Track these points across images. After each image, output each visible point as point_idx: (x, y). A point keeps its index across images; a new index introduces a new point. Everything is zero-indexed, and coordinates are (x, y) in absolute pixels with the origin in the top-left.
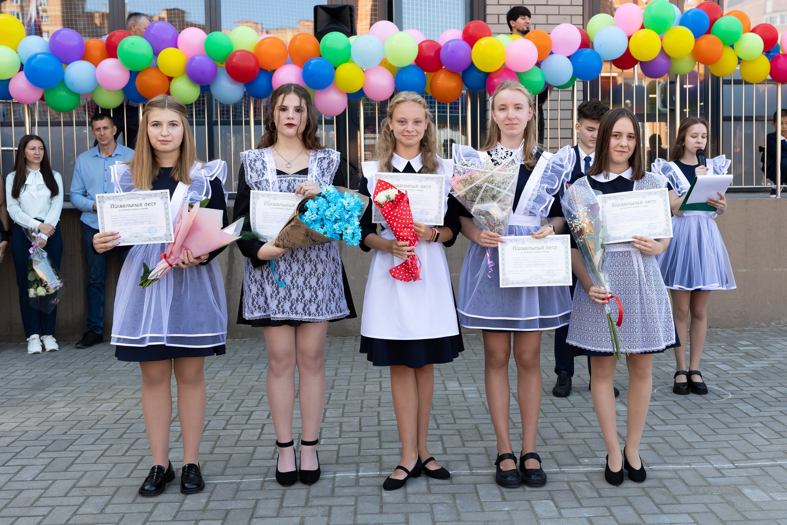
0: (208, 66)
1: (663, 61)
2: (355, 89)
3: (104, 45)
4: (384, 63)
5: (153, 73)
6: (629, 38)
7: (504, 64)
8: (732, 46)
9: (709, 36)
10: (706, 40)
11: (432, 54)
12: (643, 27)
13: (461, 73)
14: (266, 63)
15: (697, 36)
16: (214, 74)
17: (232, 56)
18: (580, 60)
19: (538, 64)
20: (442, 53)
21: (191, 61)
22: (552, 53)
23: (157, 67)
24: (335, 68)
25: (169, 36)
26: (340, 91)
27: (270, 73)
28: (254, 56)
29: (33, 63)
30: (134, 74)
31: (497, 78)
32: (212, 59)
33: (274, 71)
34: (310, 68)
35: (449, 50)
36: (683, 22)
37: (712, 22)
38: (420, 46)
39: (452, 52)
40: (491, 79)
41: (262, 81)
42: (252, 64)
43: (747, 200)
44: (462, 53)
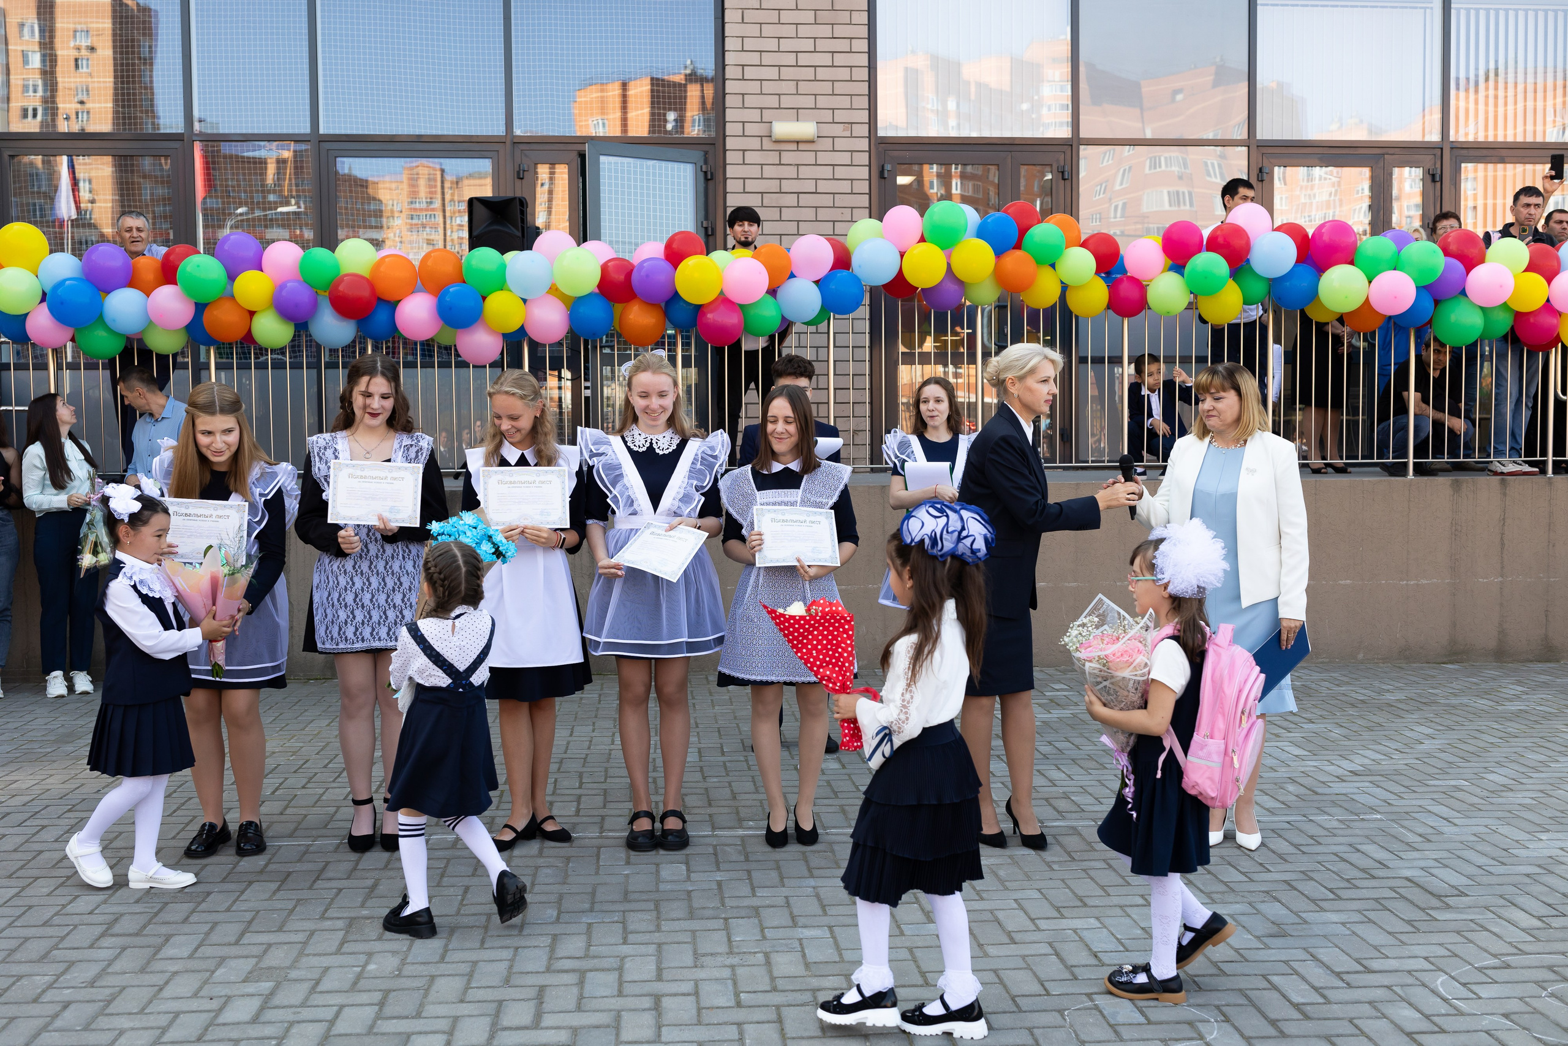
0: (304, 297)
1: (952, 287)
2: (513, 326)
3: (159, 265)
4: (553, 290)
5: (227, 306)
6: (902, 256)
7: (722, 292)
8: (1053, 266)
9: (1018, 253)
10: (1013, 258)
11: (622, 278)
12: (922, 239)
13: (663, 305)
14: (386, 289)
15: (999, 254)
16: (314, 306)
17: (338, 281)
18: (832, 286)
19: (772, 292)
20: (635, 277)
21: (280, 288)
22: (792, 276)
23: (232, 297)
24: (484, 298)
25: (250, 253)
26: (491, 331)
27: (393, 305)
28: (370, 283)
29: (59, 291)
30: (200, 308)
31: (711, 312)
32: (310, 286)
33: (399, 301)
34: (448, 298)
35: (643, 273)
36: (982, 233)
37: (1023, 232)
38: (604, 268)
39: (647, 276)
40: (704, 314)
41: (381, 316)
42: (366, 293)
43: (1077, 484)
44: (662, 278)
